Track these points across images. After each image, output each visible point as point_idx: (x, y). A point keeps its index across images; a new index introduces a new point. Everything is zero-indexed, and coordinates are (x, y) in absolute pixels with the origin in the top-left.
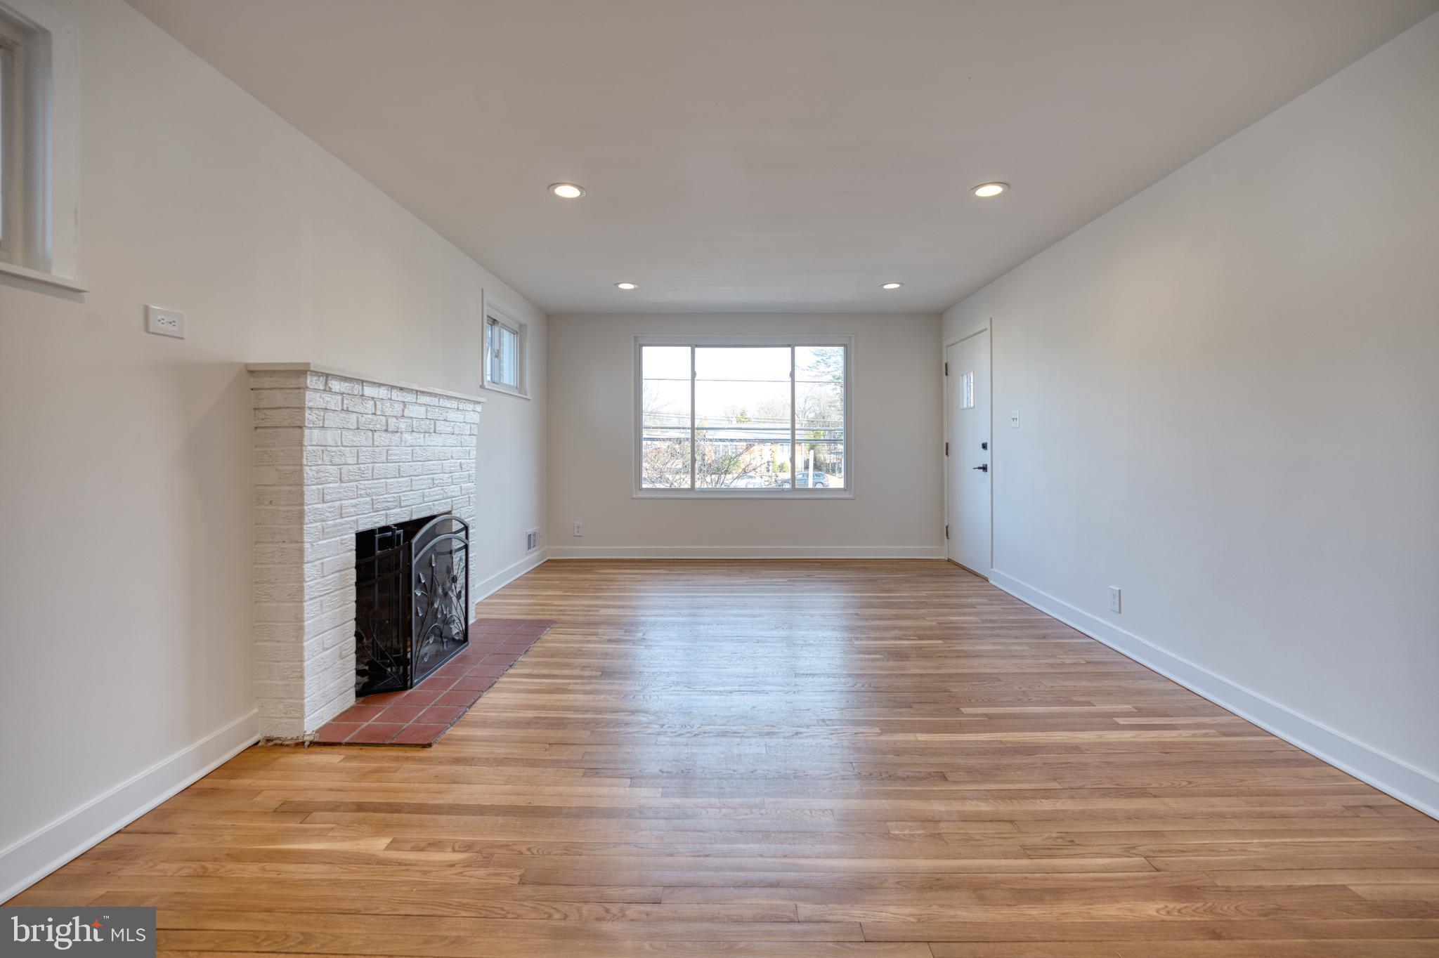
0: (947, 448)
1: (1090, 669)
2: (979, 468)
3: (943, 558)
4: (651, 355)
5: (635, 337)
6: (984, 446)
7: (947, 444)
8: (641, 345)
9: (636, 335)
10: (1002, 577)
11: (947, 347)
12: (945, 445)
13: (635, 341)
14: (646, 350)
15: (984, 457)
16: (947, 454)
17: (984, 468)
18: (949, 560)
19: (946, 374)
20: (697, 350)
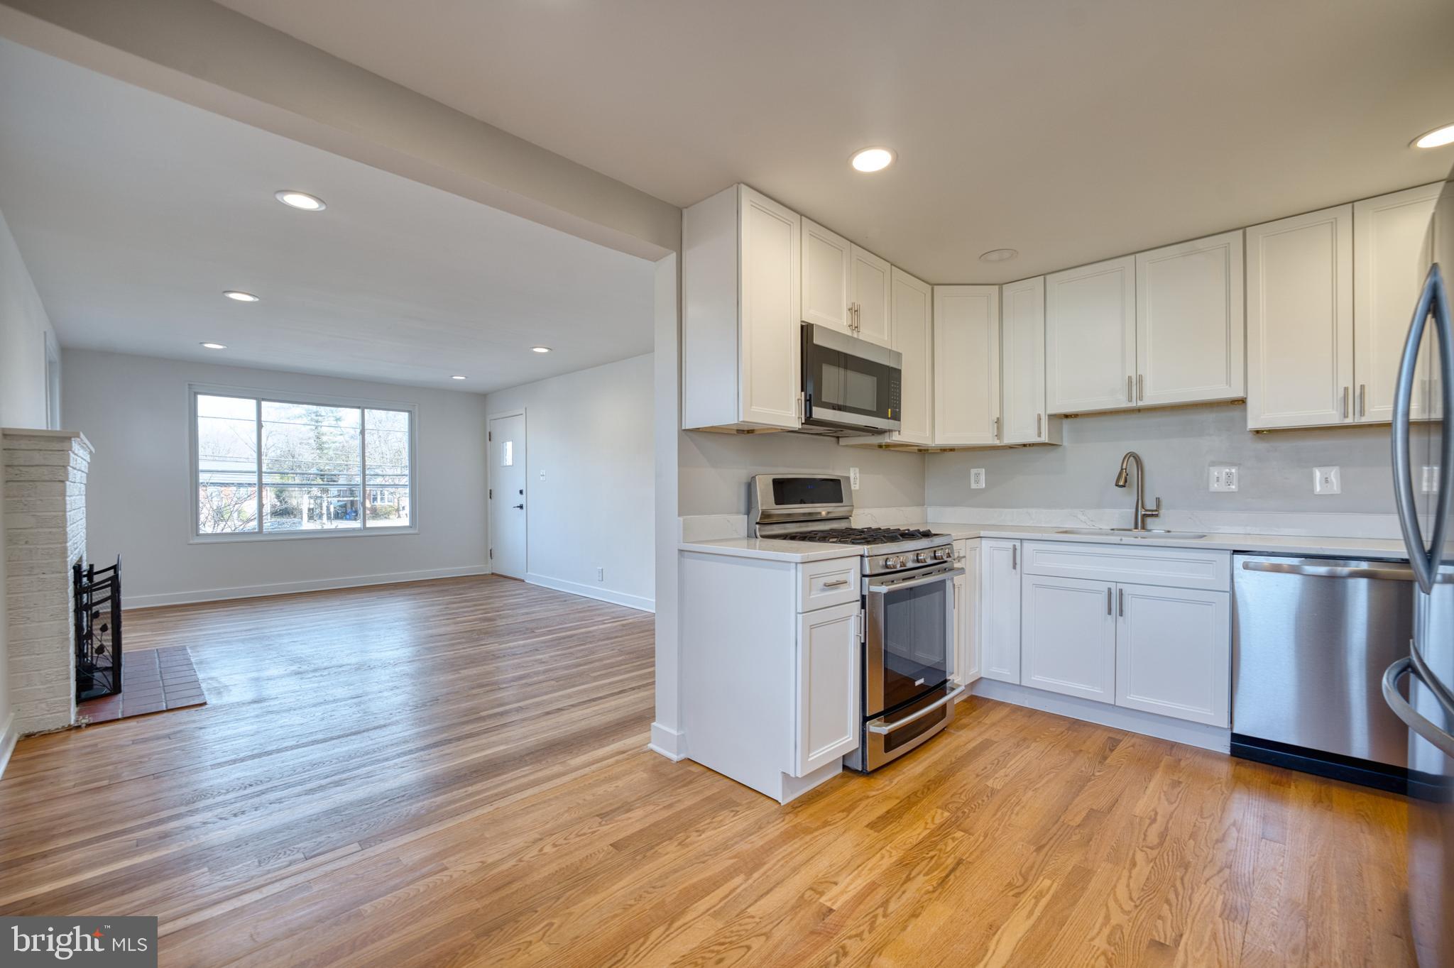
0: (491, 494)
1: (590, 608)
2: (518, 507)
3: (488, 573)
4: (206, 404)
5: (189, 385)
6: (521, 492)
7: (491, 491)
8: (196, 394)
9: (191, 383)
10: (534, 577)
11: (491, 420)
12: (489, 492)
13: (189, 388)
14: (200, 397)
15: (521, 500)
16: (490, 497)
17: (521, 507)
18: (493, 574)
19: (490, 440)
20: (264, 404)
